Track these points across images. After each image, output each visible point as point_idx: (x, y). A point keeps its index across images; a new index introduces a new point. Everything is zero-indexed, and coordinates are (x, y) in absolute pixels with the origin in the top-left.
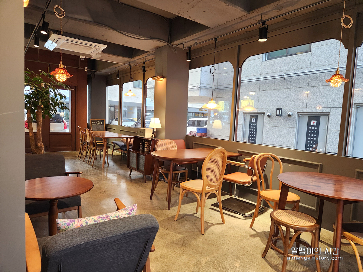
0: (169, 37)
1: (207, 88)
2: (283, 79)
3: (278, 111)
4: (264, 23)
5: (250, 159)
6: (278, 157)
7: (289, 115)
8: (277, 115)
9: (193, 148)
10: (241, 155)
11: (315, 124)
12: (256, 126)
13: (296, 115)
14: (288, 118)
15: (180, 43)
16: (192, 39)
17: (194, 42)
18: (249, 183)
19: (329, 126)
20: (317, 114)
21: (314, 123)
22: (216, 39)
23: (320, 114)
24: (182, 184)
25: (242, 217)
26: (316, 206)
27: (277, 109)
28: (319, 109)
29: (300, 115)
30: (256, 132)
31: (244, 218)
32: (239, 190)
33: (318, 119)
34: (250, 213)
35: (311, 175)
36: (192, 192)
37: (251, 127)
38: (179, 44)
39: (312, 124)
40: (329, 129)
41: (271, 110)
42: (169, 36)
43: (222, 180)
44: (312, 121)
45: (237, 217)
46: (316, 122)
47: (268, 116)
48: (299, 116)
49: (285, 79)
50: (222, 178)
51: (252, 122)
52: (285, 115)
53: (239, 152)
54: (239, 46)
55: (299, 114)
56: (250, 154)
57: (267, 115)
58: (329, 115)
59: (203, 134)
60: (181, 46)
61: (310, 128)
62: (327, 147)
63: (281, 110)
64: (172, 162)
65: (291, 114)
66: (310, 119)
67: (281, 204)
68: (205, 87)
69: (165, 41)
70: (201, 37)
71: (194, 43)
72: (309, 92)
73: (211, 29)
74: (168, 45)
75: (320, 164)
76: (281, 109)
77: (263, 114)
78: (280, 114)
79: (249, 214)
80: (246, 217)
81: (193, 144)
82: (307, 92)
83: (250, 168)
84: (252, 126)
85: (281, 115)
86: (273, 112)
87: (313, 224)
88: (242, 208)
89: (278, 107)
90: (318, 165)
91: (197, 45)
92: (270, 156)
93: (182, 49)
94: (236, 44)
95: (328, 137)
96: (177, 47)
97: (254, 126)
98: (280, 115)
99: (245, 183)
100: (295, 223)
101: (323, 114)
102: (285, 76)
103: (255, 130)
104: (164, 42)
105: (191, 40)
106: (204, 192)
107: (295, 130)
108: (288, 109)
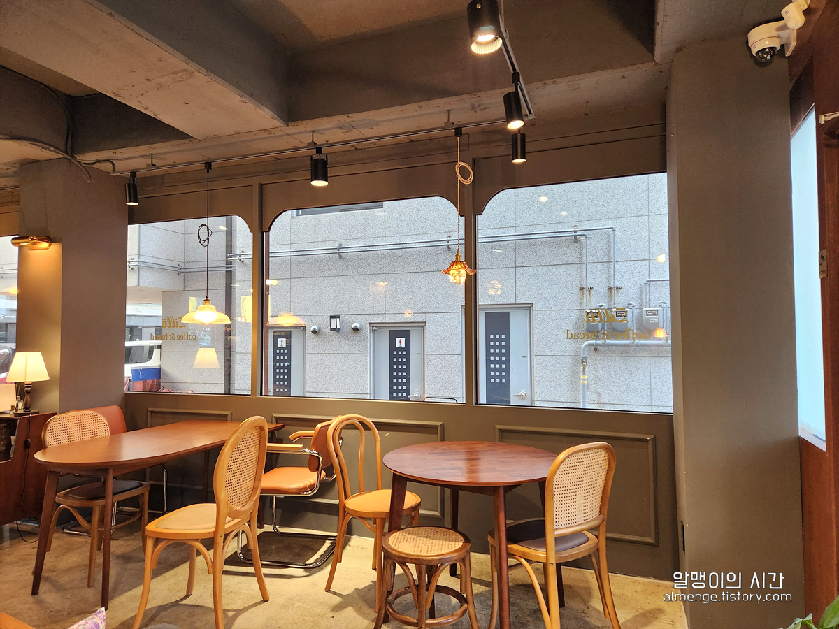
0: (67, 140)
1: (156, 266)
2: (337, 255)
3: (333, 321)
4: (319, 150)
5: (313, 432)
6: (369, 420)
7: (356, 329)
8: (332, 330)
9: (149, 425)
10: (284, 426)
11: (403, 345)
12: (289, 355)
13: (368, 328)
14: (353, 336)
15: (101, 159)
16: (141, 154)
17: (149, 161)
18: (312, 487)
19: (426, 347)
20: (405, 325)
21: (400, 343)
22: (208, 165)
23: (409, 325)
24: (152, 527)
25: (301, 572)
26: (439, 509)
27: (332, 317)
28: (408, 316)
29: (375, 327)
30: (289, 367)
31: (307, 574)
32: (280, 511)
33: (406, 334)
34: (317, 556)
35: (436, 449)
36: (185, 541)
37: (278, 358)
38: (99, 161)
39: (398, 345)
40: (426, 353)
41: (320, 318)
42: (67, 137)
43: (258, 494)
44: (398, 340)
45: (292, 574)
46: (403, 340)
47: (314, 332)
48: (374, 331)
49: (340, 257)
50: (259, 489)
51: (279, 346)
52: (347, 329)
53: (277, 419)
54: (261, 186)
55: (373, 327)
56: (312, 423)
57: (312, 329)
58: (423, 327)
59: (149, 382)
60: (107, 167)
61: (395, 353)
62: (426, 387)
63: (338, 319)
64: (111, 471)
65: (358, 326)
66: (395, 334)
67: (396, 519)
68: (151, 265)
69: (55, 148)
70: (165, 153)
71: (148, 166)
72: (386, 283)
73: (195, 141)
74: (66, 159)
75: (439, 424)
76: (339, 317)
77: (302, 328)
78: (338, 327)
79: (316, 561)
80: (311, 570)
81: (149, 413)
82: (382, 284)
83: (314, 453)
84: (280, 355)
85: (339, 329)
86: (325, 324)
87: (461, 544)
88: (296, 551)
89: (332, 314)
90: (435, 427)
91: (155, 171)
92: (355, 421)
93: (109, 173)
94: (255, 181)
95: (426, 369)
96: (94, 166)
97: (284, 355)
98: (336, 330)
99: (302, 490)
100: (433, 552)
101: (414, 325)
102: (340, 251)
103: (286, 364)
104: (53, 151)
105: (137, 157)
106: (222, 533)
107: (369, 358)
108: (353, 317)
